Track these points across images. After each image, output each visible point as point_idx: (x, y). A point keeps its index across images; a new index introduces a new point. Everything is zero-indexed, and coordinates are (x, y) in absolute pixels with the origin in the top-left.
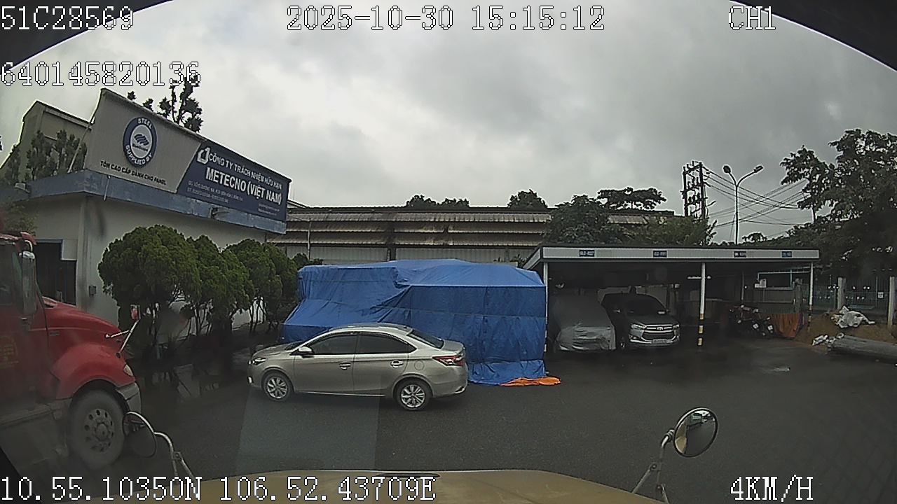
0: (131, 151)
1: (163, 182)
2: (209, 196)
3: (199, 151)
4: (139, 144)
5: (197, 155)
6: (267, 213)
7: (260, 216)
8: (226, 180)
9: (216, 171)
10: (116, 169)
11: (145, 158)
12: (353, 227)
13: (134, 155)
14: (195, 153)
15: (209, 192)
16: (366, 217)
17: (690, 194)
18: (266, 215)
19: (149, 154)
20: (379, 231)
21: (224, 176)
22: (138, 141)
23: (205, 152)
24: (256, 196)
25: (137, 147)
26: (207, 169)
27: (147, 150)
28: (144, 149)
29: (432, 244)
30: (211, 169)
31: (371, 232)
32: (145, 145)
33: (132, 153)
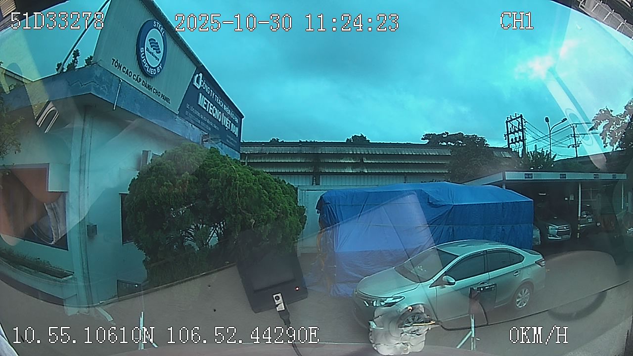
0: (144, 55)
1: (167, 99)
2: (199, 122)
3: (195, 75)
4: (151, 50)
5: (193, 79)
6: (231, 143)
7: (228, 146)
8: (211, 108)
9: (205, 98)
10: (127, 73)
11: (156, 68)
12: (284, 158)
13: (147, 62)
14: (192, 77)
15: (200, 119)
16: (295, 150)
17: (511, 136)
18: (229, 145)
19: (159, 65)
20: (307, 161)
21: (209, 104)
22: (152, 47)
23: (199, 77)
24: (226, 127)
25: (151, 53)
26: (199, 95)
27: (158, 60)
28: (156, 57)
29: (351, 172)
30: (202, 95)
31: (301, 162)
32: (157, 53)
33: (145, 58)
